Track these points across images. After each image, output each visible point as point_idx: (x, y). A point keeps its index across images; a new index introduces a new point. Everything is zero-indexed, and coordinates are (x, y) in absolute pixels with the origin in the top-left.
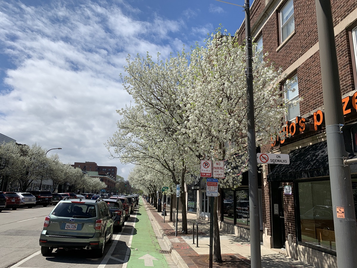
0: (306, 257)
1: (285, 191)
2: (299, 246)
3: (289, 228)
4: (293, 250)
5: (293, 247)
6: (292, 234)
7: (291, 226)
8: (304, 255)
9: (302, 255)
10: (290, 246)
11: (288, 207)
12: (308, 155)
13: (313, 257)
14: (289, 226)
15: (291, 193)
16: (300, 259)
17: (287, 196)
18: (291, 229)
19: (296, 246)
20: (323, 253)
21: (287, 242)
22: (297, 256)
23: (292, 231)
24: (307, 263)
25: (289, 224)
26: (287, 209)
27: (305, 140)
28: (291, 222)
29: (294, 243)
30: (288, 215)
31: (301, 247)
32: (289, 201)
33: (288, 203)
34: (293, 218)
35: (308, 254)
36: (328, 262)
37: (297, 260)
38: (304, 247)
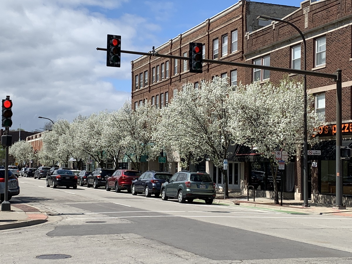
0: (323, 200)
1: (312, 165)
2: (319, 195)
3: (314, 186)
4: (316, 198)
5: (316, 197)
6: (315, 189)
7: (315, 185)
8: (322, 199)
9: (321, 200)
10: (314, 196)
11: (314, 174)
12: (328, 147)
13: (327, 199)
14: (314, 185)
15: (316, 166)
16: (319, 202)
17: (314, 168)
18: (315, 187)
19: (318, 195)
20: (332, 196)
21: (312, 195)
22: (318, 201)
23: (315, 188)
24: (323, 203)
25: (314, 184)
26: (313, 176)
27: (327, 137)
28: (315, 183)
29: (317, 194)
30: (313, 179)
31: (320, 196)
32: (315, 171)
33: (314, 172)
34: (317, 180)
35: (324, 198)
36: (334, 200)
37: (318, 202)
38: (322, 195)
